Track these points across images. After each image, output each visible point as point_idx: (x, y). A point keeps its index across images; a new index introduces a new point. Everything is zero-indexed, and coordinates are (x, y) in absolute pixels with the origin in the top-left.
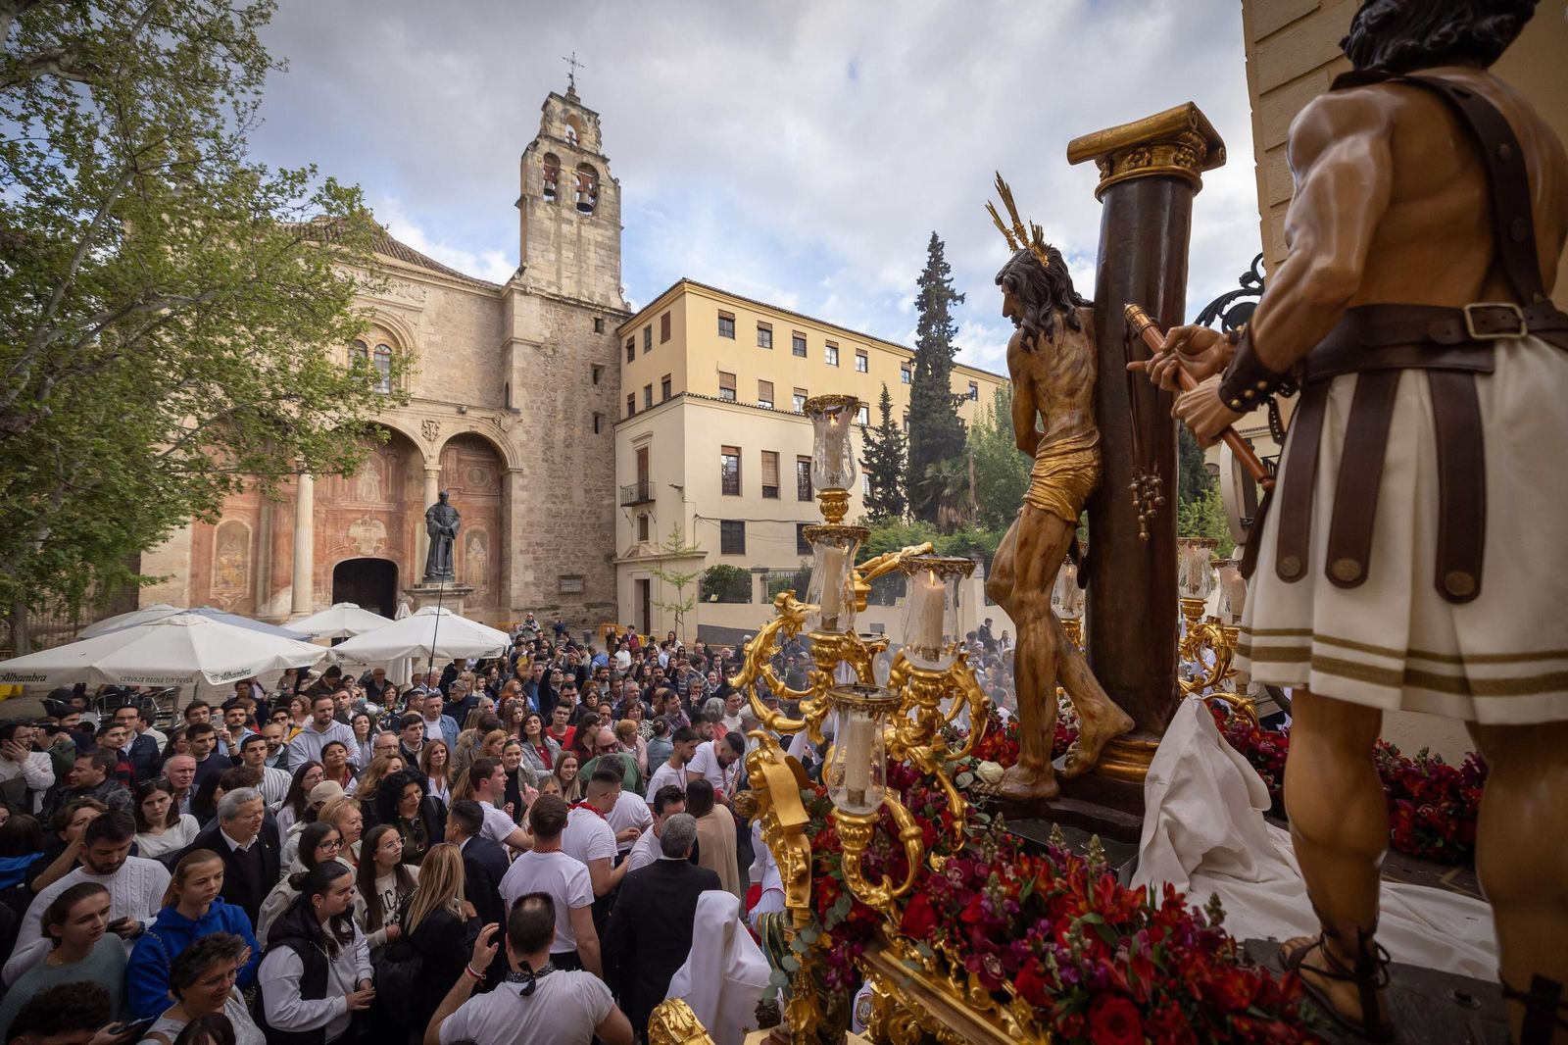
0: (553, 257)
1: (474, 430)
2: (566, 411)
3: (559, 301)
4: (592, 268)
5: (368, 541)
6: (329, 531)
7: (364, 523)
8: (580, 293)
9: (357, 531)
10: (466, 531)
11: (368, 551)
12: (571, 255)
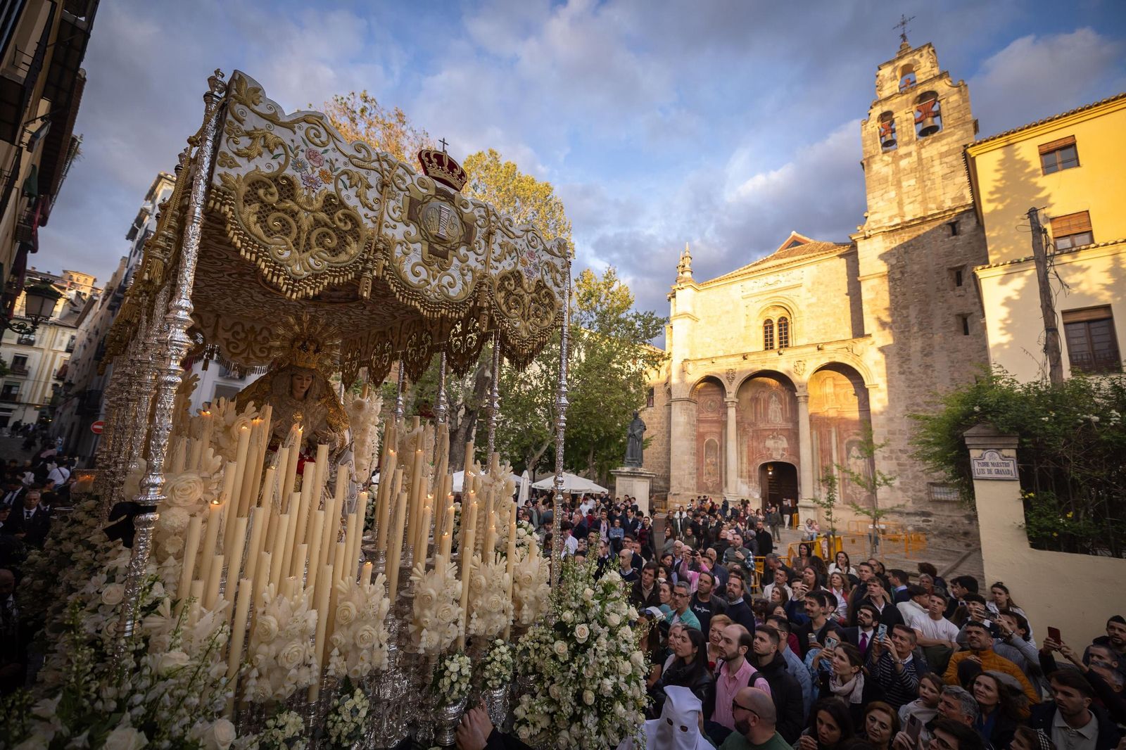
0: (893, 194)
1: (832, 360)
2: (921, 324)
3: (902, 228)
4: (938, 181)
5: (777, 449)
6: (755, 444)
7: (774, 438)
8: (926, 209)
9: (770, 443)
10: (845, 441)
11: (777, 457)
12: (913, 182)
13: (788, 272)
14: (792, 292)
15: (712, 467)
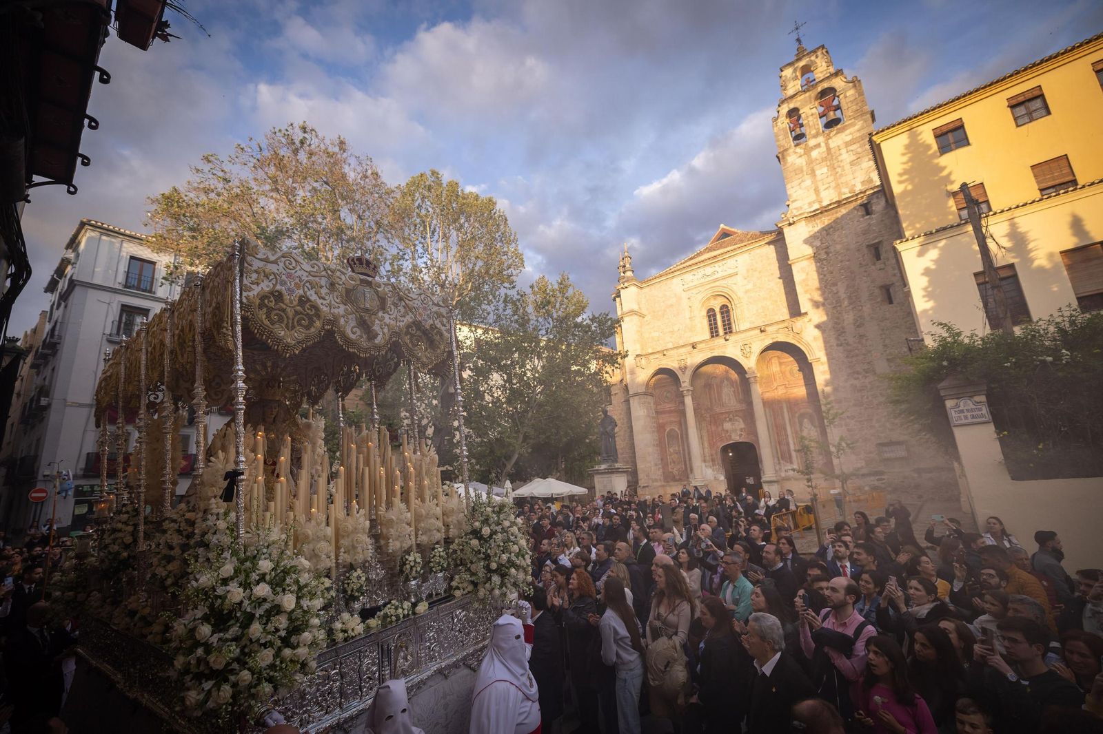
0: (808, 182)
1: (775, 340)
2: (850, 298)
3: (821, 213)
4: (847, 167)
5: (735, 431)
6: (714, 428)
7: (730, 420)
8: (840, 194)
9: (727, 426)
10: (797, 415)
11: (736, 438)
12: (825, 170)
13: (724, 262)
14: (730, 281)
15: (676, 455)
